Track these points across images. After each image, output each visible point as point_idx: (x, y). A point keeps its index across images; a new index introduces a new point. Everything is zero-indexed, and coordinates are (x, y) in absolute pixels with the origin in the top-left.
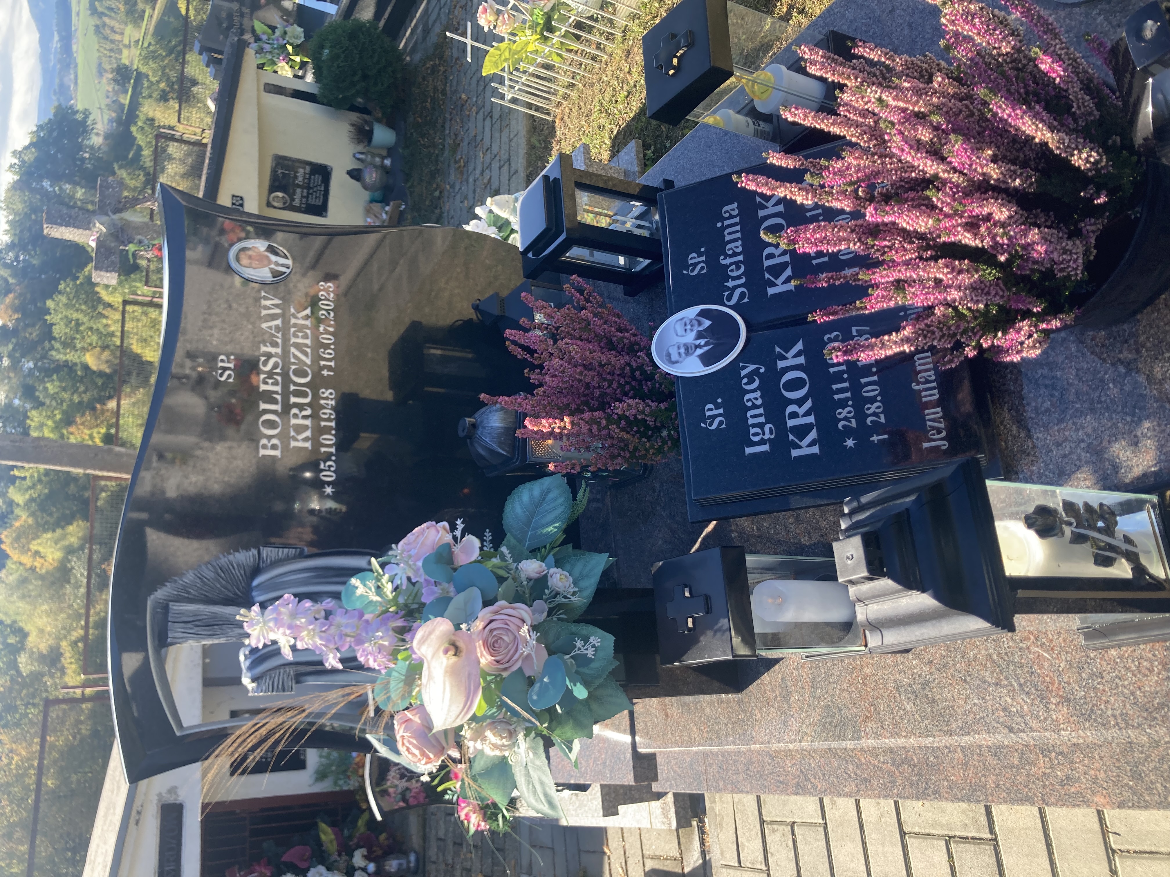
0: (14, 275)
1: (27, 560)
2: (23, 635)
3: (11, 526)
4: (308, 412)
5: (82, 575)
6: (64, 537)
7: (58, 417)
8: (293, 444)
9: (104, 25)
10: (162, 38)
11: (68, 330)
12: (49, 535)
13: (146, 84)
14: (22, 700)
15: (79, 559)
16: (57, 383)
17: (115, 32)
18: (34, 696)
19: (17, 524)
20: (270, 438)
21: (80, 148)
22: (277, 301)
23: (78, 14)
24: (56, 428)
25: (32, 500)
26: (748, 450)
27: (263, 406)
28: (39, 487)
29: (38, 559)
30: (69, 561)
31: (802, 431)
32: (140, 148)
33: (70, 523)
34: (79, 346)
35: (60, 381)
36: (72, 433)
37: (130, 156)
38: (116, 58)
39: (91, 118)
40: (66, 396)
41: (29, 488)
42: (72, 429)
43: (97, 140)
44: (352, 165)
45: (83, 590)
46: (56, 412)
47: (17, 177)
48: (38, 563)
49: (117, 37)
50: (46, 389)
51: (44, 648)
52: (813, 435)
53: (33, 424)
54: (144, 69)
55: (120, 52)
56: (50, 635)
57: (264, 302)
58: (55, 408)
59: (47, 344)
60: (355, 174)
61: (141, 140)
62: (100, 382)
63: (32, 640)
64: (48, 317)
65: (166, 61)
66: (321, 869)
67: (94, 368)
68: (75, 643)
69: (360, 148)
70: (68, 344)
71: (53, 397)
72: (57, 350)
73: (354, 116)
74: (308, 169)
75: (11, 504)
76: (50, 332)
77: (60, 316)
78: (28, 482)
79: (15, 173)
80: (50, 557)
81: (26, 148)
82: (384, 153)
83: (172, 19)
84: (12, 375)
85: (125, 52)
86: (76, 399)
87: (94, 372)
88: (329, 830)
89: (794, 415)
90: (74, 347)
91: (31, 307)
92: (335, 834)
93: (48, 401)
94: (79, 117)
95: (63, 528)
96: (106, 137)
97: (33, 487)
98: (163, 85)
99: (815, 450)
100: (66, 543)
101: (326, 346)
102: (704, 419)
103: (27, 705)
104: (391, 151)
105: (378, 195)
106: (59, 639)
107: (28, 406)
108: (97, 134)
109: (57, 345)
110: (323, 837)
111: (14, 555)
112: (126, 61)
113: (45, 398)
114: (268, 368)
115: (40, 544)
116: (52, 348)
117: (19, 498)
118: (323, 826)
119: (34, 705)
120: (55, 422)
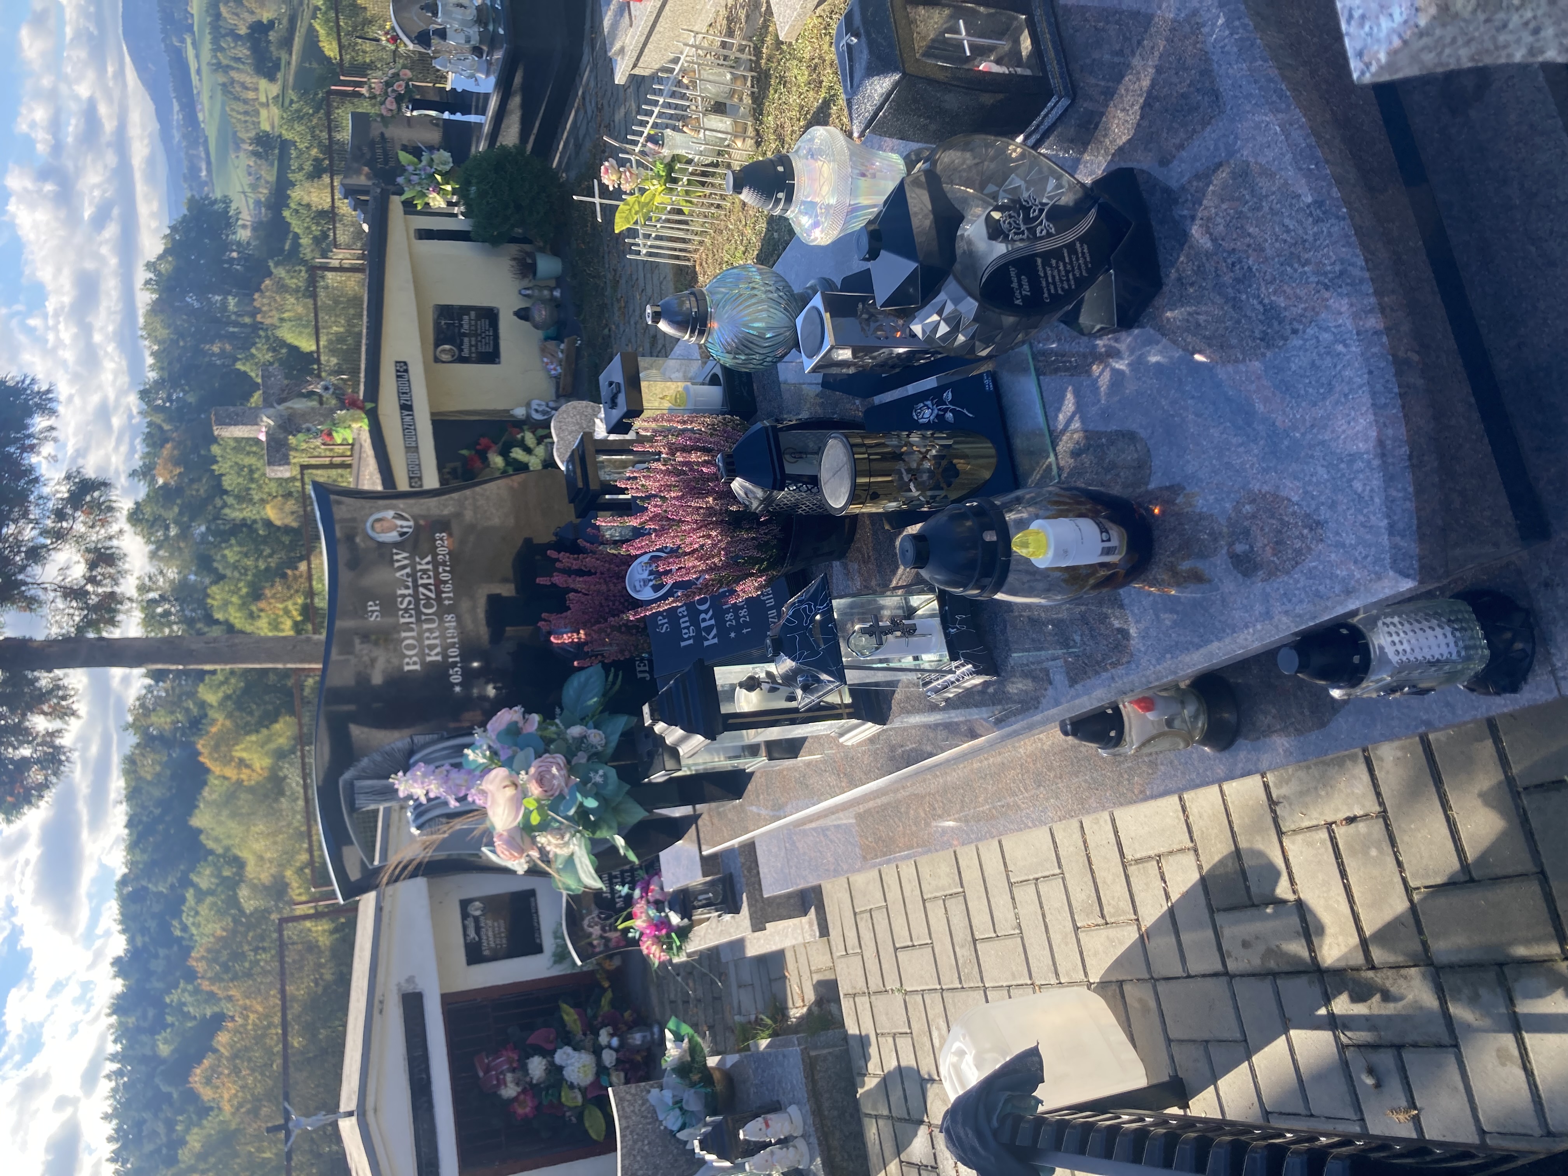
0: (170, 420)
1: (231, 772)
2: (239, 864)
3: (208, 732)
4: (436, 634)
5: (298, 784)
6: (269, 740)
7: (244, 591)
8: (429, 659)
9: (233, 82)
10: (306, 92)
11: (240, 480)
12: (253, 738)
13: (294, 153)
14: (249, 943)
15: (291, 764)
16: (237, 549)
17: (247, 88)
18: (263, 939)
19: (214, 730)
20: (410, 657)
21: (226, 246)
22: (405, 555)
23: (198, 72)
24: (244, 604)
25: (227, 697)
26: (683, 644)
27: (404, 634)
28: (233, 681)
29: (244, 770)
30: (281, 768)
31: (709, 629)
32: (297, 236)
33: (276, 721)
34: (256, 498)
35: (240, 544)
36: (262, 610)
37: (287, 247)
38: (253, 123)
39: (234, 206)
40: (249, 562)
41: (222, 683)
42: (262, 604)
43: (243, 235)
44: (519, 304)
45: (301, 803)
46: (241, 584)
47: (155, 296)
48: (245, 774)
49: (251, 95)
50: (224, 557)
51: (266, 877)
52: (714, 632)
53: (215, 603)
54: (288, 135)
55: (257, 113)
56: (271, 862)
57: (396, 557)
58: (239, 580)
59: (218, 502)
60: (523, 314)
61: (296, 226)
62: (286, 539)
63: (251, 870)
64: (215, 467)
65: (315, 121)
66: (568, 1049)
67: (278, 523)
68: (300, 870)
69: (526, 283)
70: (244, 497)
71: (235, 567)
72: (231, 507)
73: (514, 249)
74: (473, 314)
75: (203, 705)
76: (219, 485)
77: (229, 463)
78: (220, 677)
79: (154, 291)
80: (257, 765)
81: (161, 257)
82: (553, 283)
83: (315, 65)
84: (182, 545)
85: (264, 113)
86: (262, 565)
87: (278, 528)
88: (572, 1011)
89: (704, 620)
90: (251, 500)
91: (194, 457)
92: (579, 1014)
93: (228, 572)
94: (219, 207)
95: (267, 727)
96: (254, 229)
97: (226, 682)
98: (314, 152)
99: (716, 641)
100: (272, 746)
101: (445, 582)
102: (658, 626)
103: (256, 950)
104: (559, 281)
105: (552, 331)
106: (282, 866)
107: (207, 581)
108: (244, 227)
109: (230, 500)
110: (566, 1017)
111: (216, 768)
112: (266, 126)
113: (225, 568)
114: (404, 606)
115: (244, 750)
116: (225, 505)
117: (211, 697)
118: (565, 1006)
119: (264, 949)
120: (241, 597)
